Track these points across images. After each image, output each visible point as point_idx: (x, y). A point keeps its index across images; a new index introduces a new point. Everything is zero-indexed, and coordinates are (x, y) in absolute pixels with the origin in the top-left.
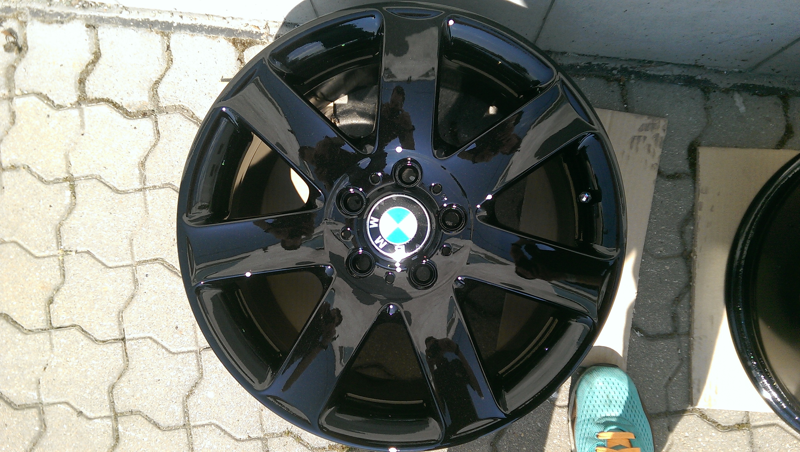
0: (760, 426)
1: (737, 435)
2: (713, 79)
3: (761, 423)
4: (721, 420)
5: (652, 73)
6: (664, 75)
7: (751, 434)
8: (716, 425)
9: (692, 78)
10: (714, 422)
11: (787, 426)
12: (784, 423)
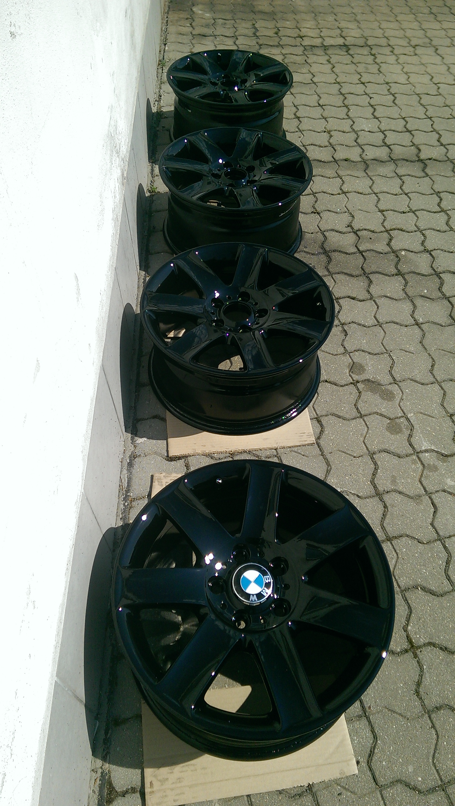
0: (316, 413)
1: (324, 422)
2: (128, 454)
3: (314, 413)
4: (318, 430)
5: (126, 484)
6: (127, 478)
7: (321, 416)
8: (322, 432)
9: (128, 464)
10: (320, 433)
11: (312, 402)
12: (311, 403)
